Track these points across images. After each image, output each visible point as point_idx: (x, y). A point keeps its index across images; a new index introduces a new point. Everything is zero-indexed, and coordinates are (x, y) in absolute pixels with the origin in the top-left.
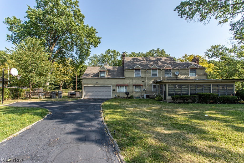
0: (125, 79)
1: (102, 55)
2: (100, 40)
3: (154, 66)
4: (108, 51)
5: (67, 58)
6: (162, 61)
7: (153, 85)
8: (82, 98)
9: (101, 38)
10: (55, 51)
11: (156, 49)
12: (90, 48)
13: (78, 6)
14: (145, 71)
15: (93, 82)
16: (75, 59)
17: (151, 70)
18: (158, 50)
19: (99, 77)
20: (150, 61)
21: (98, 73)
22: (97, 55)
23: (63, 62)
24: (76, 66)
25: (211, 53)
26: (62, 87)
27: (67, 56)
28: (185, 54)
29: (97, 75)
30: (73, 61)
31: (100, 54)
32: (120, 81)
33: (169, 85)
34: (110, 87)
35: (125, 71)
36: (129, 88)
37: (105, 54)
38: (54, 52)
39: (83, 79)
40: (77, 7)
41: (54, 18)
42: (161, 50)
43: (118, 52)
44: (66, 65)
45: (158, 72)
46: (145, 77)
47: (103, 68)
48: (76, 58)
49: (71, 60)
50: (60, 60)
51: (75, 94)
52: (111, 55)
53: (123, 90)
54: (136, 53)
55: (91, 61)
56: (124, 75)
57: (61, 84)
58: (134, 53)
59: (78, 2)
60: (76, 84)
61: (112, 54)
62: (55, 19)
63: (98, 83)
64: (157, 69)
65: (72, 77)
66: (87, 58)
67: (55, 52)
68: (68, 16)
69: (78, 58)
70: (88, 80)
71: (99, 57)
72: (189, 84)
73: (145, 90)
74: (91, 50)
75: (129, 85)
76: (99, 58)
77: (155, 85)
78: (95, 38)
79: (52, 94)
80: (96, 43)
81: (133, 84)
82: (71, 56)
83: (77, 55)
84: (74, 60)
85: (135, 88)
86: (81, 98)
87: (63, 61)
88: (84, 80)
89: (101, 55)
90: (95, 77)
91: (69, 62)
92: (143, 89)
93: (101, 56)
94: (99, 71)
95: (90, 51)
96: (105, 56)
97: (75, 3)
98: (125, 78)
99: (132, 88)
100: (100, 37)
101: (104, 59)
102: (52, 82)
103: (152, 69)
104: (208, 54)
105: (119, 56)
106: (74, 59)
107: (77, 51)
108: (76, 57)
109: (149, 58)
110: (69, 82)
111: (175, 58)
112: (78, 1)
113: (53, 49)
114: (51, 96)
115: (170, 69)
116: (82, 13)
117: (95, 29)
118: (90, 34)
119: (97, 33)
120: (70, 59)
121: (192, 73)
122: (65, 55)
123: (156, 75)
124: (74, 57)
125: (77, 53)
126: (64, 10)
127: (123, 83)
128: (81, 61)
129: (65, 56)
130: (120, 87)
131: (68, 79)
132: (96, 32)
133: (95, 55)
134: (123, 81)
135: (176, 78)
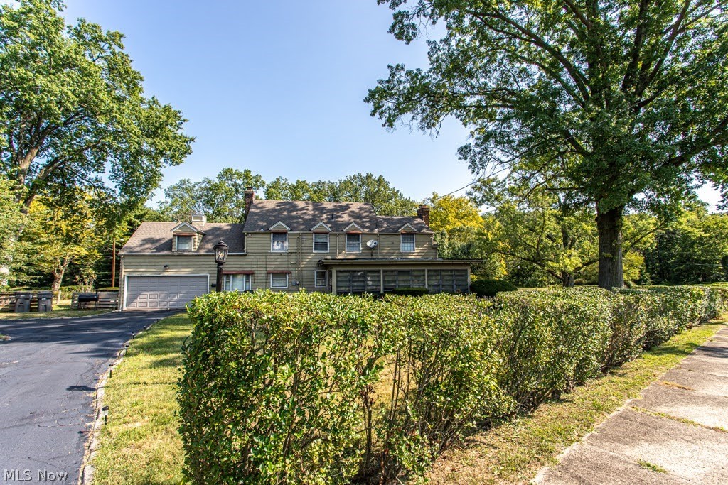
0: (247, 257)
1: (209, 183)
2: (192, 144)
3: (321, 226)
4: (227, 174)
5: (81, 190)
6: (353, 212)
7: (317, 272)
8: (117, 311)
9: (192, 140)
10: (37, 167)
11: (364, 175)
12: (160, 166)
13: (121, 46)
14: (297, 237)
15: (153, 264)
16: (109, 196)
17: (314, 235)
18: (369, 176)
19: (173, 250)
20: (322, 210)
21: (171, 241)
22: (192, 182)
23: (67, 204)
24: (110, 216)
25: (479, 195)
26: (60, 281)
27: (81, 183)
28: (433, 193)
29: (169, 246)
30: (103, 199)
31: (201, 180)
32: (233, 263)
33: (337, 271)
34: (204, 279)
35: (246, 237)
36: (256, 281)
37: (217, 181)
38: (35, 172)
39: (125, 256)
40: (117, 50)
41: (36, 77)
42: (376, 179)
43: (258, 178)
44: (75, 210)
45: (329, 240)
46: (297, 253)
47: (186, 227)
48: (113, 191)
49: (97, 198)
50: (54, 196)
51: (96, 300)
52: (235, 185)
53: (241, 286)
54: (310, 182)
55: (170, 200)
56: (244, 247)
57: (59, 271)
58: (305, 182)
59: (121, 36)
60: (111, 270)
61: (240, 182)
62: (41, 81)
63: (171, 267)
64: (327, 233)
65: (100, 249)
66: (150, 194)
67: (38, 171)
68: (87, 75)
69: (118, 191)
70: (141, 260)
71: (196, 188)
72: (382, 269)
73: (296, 284)
74: (162, 170)
75: (256, 272)
76: (197, 190)
77: (322, 272)
78: (175, 138)
79: (17, 300)
80: (179, 152)
81: (268, 269)
82: (96, 185)
83: (117, 184)
84: (107, 198)
85: (273, 280)
86: (116, 308)
87: (65, 197)
88: (127, 260)
89: (204, 184)
90: (163, 250)
91: (88, 205)
92: (293, 281)
93: (203, 186)
94: (174, 235)
95: (162, 175)
96: (215, 187)
97: (115, 38)
98: (245, 255)
99: (265, 281)
100: (190, 136)
101: (211, 196)
102: (19, 265)
103: (315, 233)
104: (473, 197)
105: (261, 188)
106: (104, 196)
107: (116, 172)
108: (114, 189)
109: (322, 204)
110: (93, 262)
111: (411, 200)
112: (121, 33)
113: (31, 161)
114: (12, 305)
115: (359, 234)
116: (134, 67)
117: (179, 112)
118: (158, 128)
119: (184, 123)
120: (91, 195)
121: (406, 245)
122: (73, 182)
123: (324, 246)
124: (104, 188)
125: (115, 177)
126: (74, 57)
127: (239, 266)
128: (129, 202)
129: (74, 185)
130: (231, 277)
131: (87, 253)
132: (182, 119)
133: (183, 182)
134: (239, 263)
135: (372, 255)
